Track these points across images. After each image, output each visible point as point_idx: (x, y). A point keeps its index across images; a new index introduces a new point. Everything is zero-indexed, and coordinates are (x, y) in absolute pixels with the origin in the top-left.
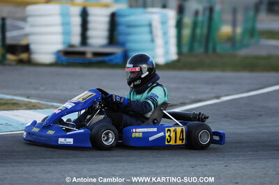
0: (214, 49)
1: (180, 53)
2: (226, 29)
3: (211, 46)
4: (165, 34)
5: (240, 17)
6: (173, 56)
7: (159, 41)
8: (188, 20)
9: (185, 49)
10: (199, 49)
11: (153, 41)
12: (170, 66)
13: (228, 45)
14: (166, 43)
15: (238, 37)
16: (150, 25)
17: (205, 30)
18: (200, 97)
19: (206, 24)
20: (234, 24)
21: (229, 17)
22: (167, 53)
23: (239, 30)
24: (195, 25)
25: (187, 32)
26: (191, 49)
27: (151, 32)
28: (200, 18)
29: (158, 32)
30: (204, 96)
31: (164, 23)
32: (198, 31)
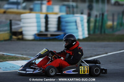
0: (104, 32)
1: (89, 34)
2: (110, 23)
4: (82, 25)
5: (116, 18)
6: (86, 35)
7: (80, 29)
8: (92, 19)
9: (92, 32)
10: (98, 32)
11: (77, 29)
12: (85, 40)
13: (111, 30)
14: (83, 30)
15: (115, 27)
16: (76, 22)
17: (100, 24)
18: (98, 53)
19: (101, 21)
20: (113, 21)
21: (111, 18)
22: (83, 34)
23: (115, 23)
24: (96, 21)
25: (92, 25)
26: (94, 32)
27: (76, 25)
28: (98, 18)
29: (79, 25)
30: (101, 53)
31: (82, 21)
32: (97, 24)
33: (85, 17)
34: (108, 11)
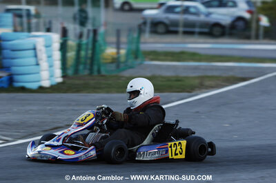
0: (99, 71)
1: (64, 76)
2: (110, 51)
3: (95, 68)
4: (49, 57)
5: (124, 39)
6: (60, 80)
7: (44, 64)
8: (72, 43)
9: (70, 72)
10: (84, 72)
11: (38, 64)
12: (55, 88)
13: (113, 67)
14: (51, 66)
15: (122, 59)
16: (35, 49)
17: (90, 52)
19: (90, 46)
20: (118, 48)
21: (113, 39)
22: (52, 76)
23: (123, 52)
24: (79, 46)
25: (71, 55)
26: (76, 71)
27: (36, 56)
28: (84, 41)
29: (43, 55)
31: (48, 46)
32: (83, 53)
33: (56, 38)
34: (106, 24)
